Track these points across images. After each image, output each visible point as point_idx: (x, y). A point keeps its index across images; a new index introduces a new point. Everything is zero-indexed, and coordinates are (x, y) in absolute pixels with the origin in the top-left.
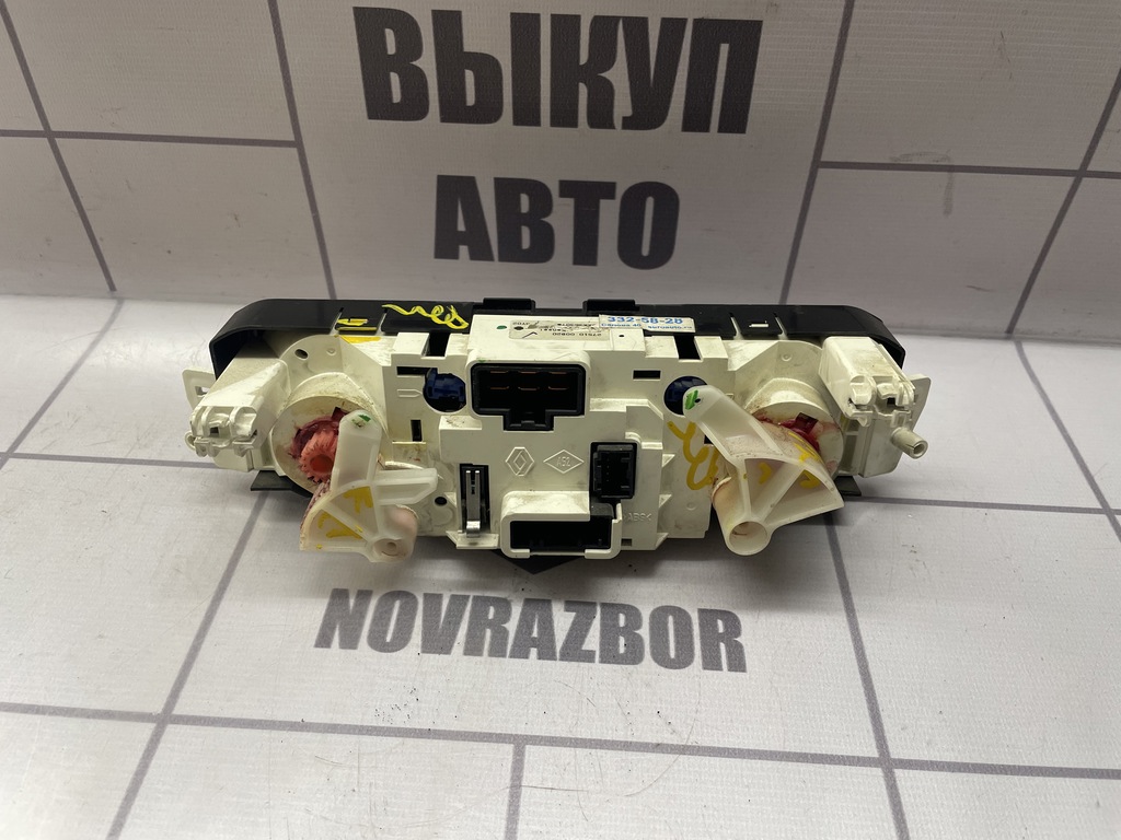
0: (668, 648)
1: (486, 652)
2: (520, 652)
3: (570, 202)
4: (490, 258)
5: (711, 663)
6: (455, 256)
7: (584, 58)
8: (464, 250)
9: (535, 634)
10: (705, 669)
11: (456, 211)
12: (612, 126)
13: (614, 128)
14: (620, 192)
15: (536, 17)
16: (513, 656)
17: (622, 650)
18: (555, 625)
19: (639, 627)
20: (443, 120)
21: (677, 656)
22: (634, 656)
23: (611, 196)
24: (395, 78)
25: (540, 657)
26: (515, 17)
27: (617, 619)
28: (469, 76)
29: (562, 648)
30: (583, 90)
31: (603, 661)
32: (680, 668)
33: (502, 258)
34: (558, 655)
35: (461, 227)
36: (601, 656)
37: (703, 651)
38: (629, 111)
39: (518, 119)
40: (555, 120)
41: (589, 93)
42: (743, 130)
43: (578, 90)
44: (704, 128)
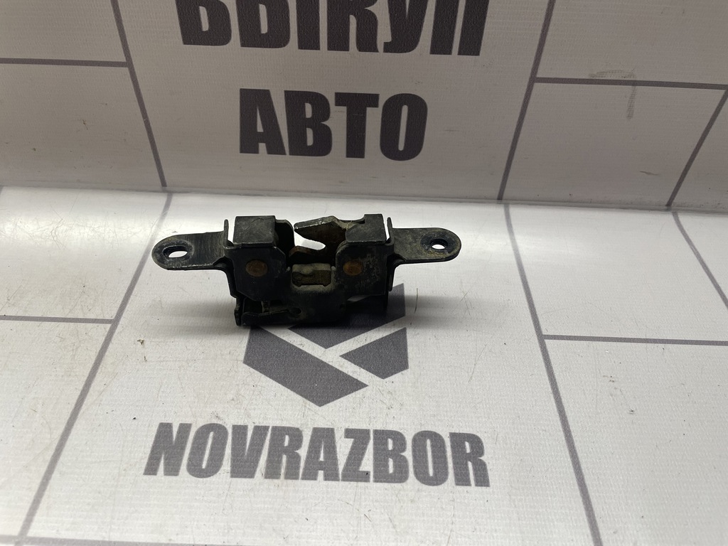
0: (427, 468)
1: (282, 476)
2: (310, 475)
3: (344, 109)
4: (284, 153)
5: (462, 480)
6: (256, 151)
9: (322, 459)
10: (457, 484)
11: (256, 117)
12: (376, 50)
13: (377, 51)
14: (382, 102)
16: (304, 478)
17: (391, 470)
18: (338, 450)
19: (404, 450)
20: (243, 45)
21: (435, 474)
22: (400, 476)
23: (376, 105)
24: (203, 11)
25: (327, 478)
27: (386, 444)
28: (263, 10)
29: (344, 470)
30: (353, 21)
31: (376, 481)
32: (437, 484)
33: (292, 153)
34: (340, 477)
35: (260, 129)
36: (375, 477)
37: (455, 469)
38: (389, 39)
39: (302, 45)
40: (332, 47)
41: (358, 24)
42: (477, 53)
43: (349, 21)
44: (448, 51)
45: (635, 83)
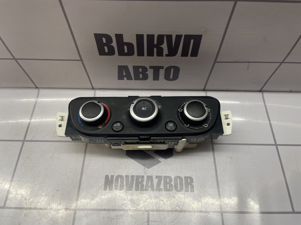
3: (153, 69)
4: (132, 79)
6: (123, 79)
7: (155, 43)
8: (125, 78)
10: (185, 192)
11: (123, 72)
12: (163, 56)
14: (165, 68)
15: (143, 35)
23: (163, 69)
24: (106, 48)
26: (137, 35)
28: (125, 47)
30: (155, 49)
33: (135, 80)
35: (124, 74)
38: (167, 53)
39: (138, 55)
40: (148, 55)
41: (157, 50)
42: (197, 56)
43: (154, 49)
44: (187, 56)
45: (249, 62)
